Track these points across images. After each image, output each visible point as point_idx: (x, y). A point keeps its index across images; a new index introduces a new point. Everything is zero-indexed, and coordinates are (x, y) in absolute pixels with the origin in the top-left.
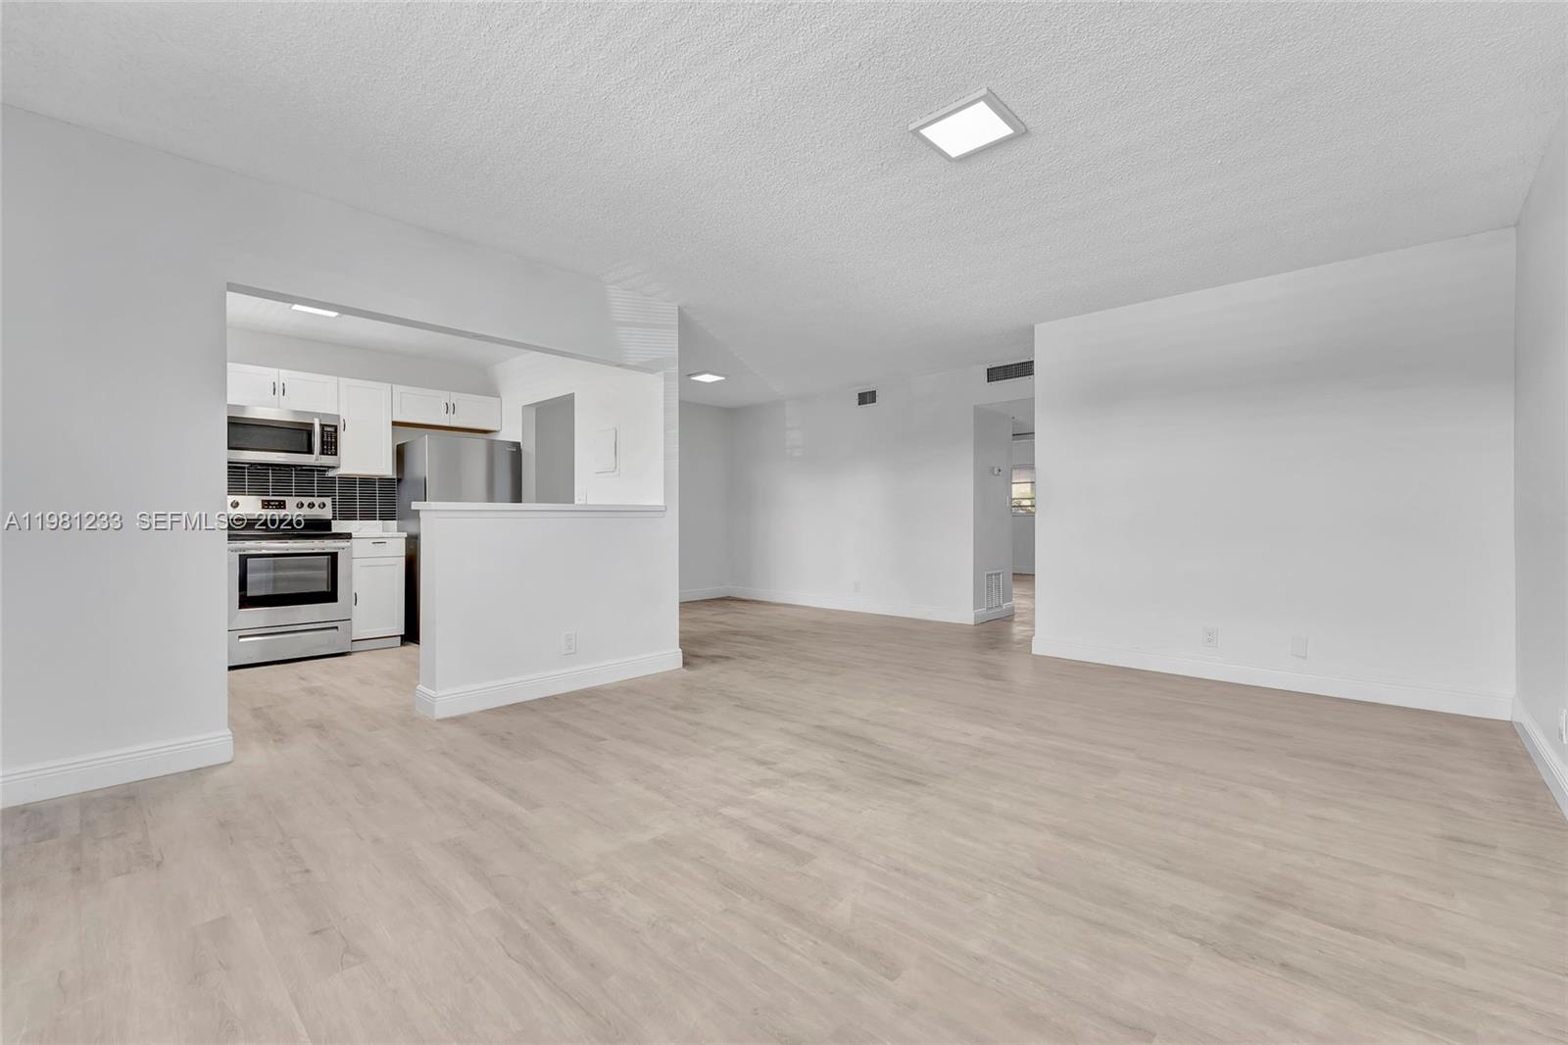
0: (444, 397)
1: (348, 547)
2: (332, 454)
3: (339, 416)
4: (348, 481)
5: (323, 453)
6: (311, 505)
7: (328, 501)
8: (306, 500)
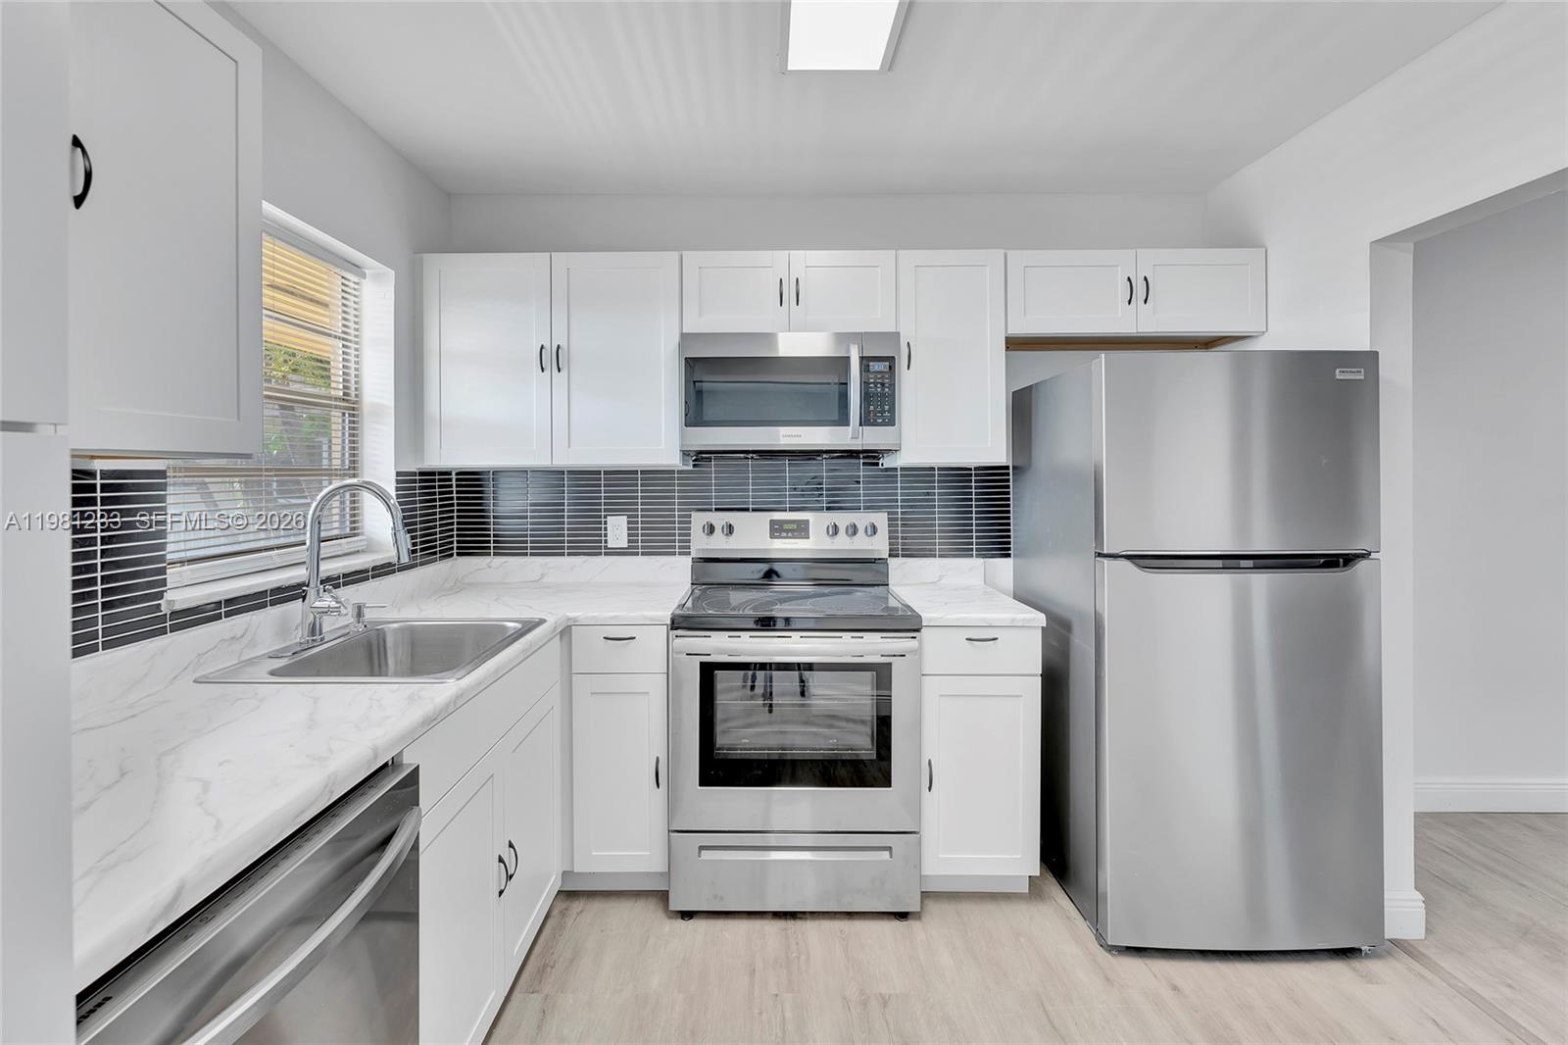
0: (1125, 263)
1: (914, 652)
2: (883, 424)
3: (897, 335)
4: (921, 475)
5: (865, 421)
6: (853, 530)
7: (881, 519)
8: (843, 519)
